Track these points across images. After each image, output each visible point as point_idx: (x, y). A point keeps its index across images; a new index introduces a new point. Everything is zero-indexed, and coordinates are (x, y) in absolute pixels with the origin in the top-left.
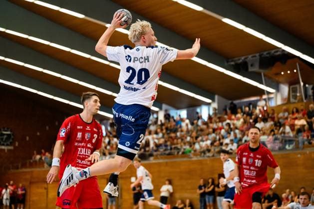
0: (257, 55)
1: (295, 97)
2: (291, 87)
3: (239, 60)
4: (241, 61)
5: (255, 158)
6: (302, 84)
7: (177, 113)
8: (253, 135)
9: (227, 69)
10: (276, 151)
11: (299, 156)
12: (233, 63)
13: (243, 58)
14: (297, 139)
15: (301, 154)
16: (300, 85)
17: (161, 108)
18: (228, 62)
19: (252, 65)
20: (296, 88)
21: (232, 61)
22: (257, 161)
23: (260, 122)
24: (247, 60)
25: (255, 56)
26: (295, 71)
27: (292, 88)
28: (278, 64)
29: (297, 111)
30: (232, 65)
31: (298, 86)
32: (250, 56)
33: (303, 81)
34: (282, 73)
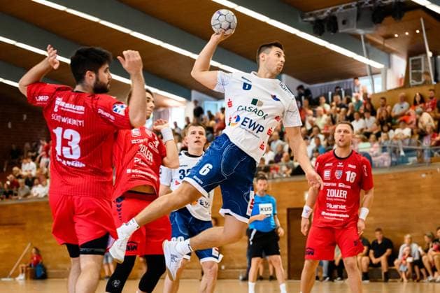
0: (354, 4)
1: (418, 77)
2: (411, 59)
3: (322, 13)
4: (325, 14)
5: (345, 169)
6: (430, 54)
7: (217, 105)
8: (342, 133)
9: (302, 30)
10: (385, 168)
11: (424, 175)
12: (311, 19)
13: (329, 10)
14: (420, 148)
15: (427, 174)
16: (426, 56)
17: (188, 98)
18: (302, 18)
19: (344, 23)
20: (420, 60)
21: (311, 15)
22: (348, 173)
23: (358, 120)
24: (336, 13)
25: (350, 7)
26: (418, 31)
27: (413, 61)
28: (389, 19)
29: (423, 100)
30: (311, 22)
31: (422, 57)
32: (341, 7)
33: (430, 50)
34: (396, 36)
